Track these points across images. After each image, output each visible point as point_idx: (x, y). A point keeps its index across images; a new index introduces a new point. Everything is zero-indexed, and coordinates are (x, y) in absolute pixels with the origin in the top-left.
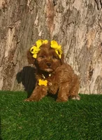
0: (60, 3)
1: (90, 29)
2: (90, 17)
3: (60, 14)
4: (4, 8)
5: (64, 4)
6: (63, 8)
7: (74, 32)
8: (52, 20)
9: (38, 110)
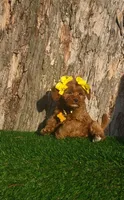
0: (77, 27)
1: (112, 58)
2: (112, 44)
3: (77, 40)
4: (8, 29)
5: (82, 28)
6: (80, 33)
7: (94, 62)
8: (68, 46)
9: (60, 163)
